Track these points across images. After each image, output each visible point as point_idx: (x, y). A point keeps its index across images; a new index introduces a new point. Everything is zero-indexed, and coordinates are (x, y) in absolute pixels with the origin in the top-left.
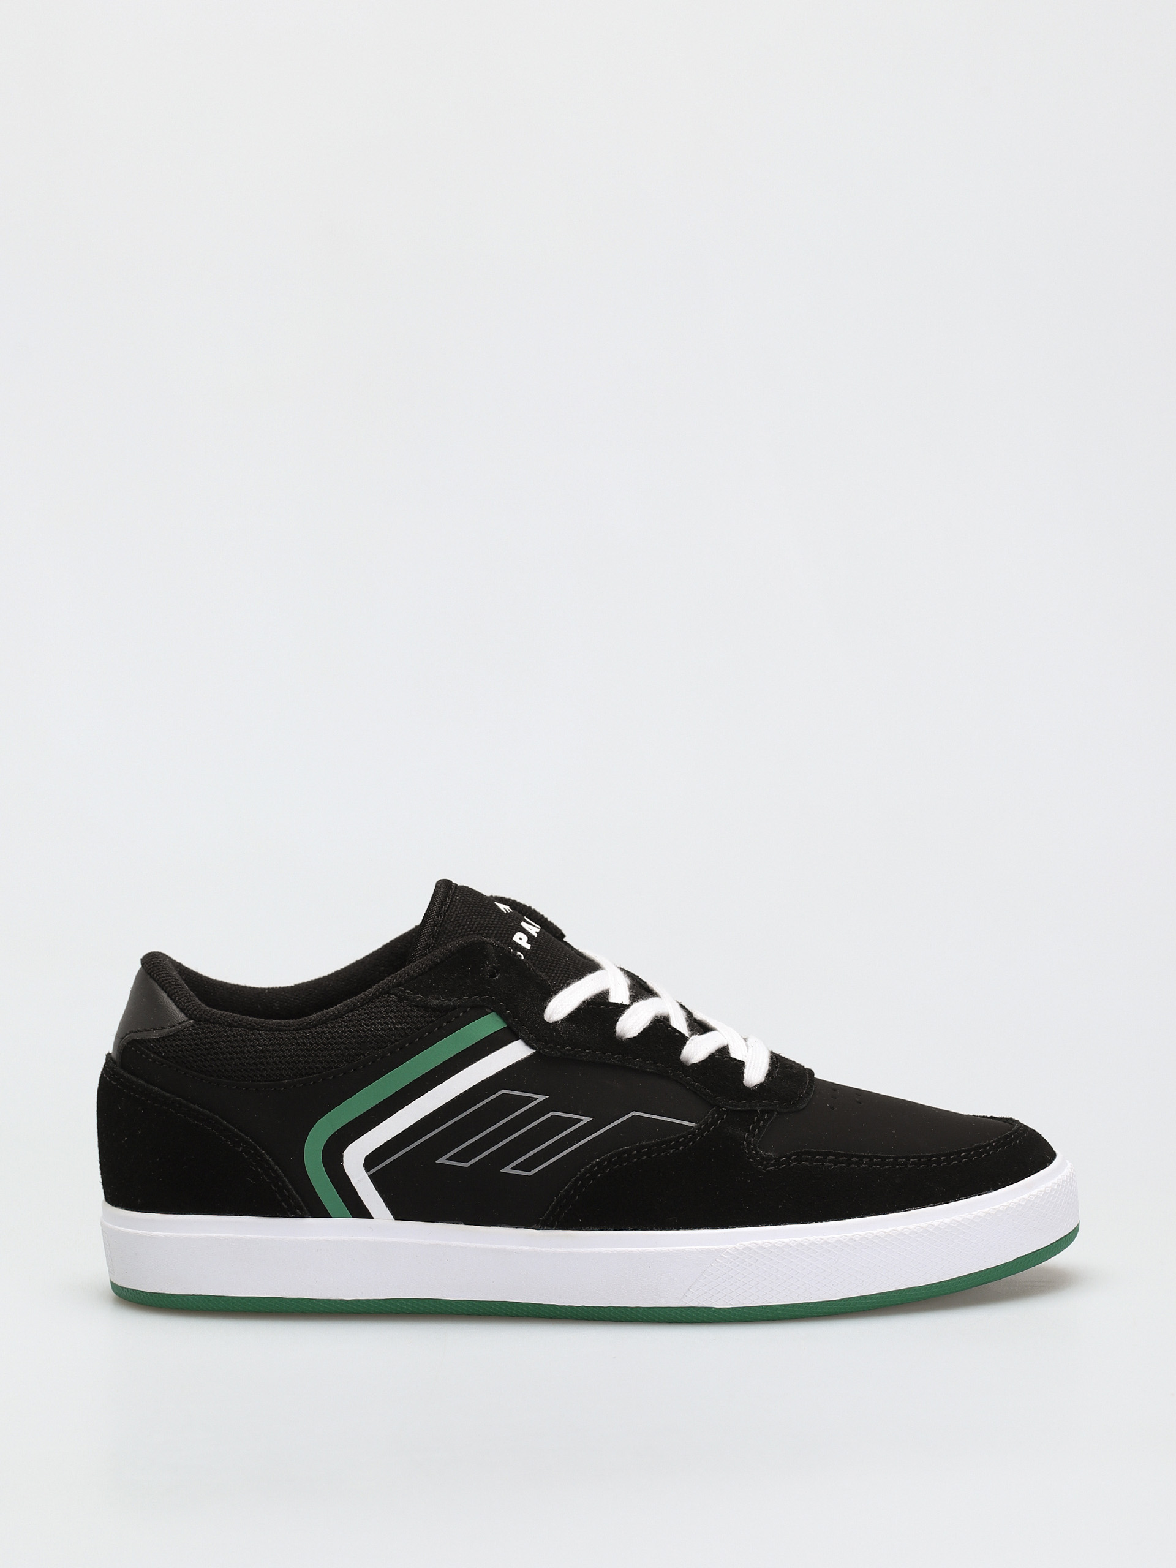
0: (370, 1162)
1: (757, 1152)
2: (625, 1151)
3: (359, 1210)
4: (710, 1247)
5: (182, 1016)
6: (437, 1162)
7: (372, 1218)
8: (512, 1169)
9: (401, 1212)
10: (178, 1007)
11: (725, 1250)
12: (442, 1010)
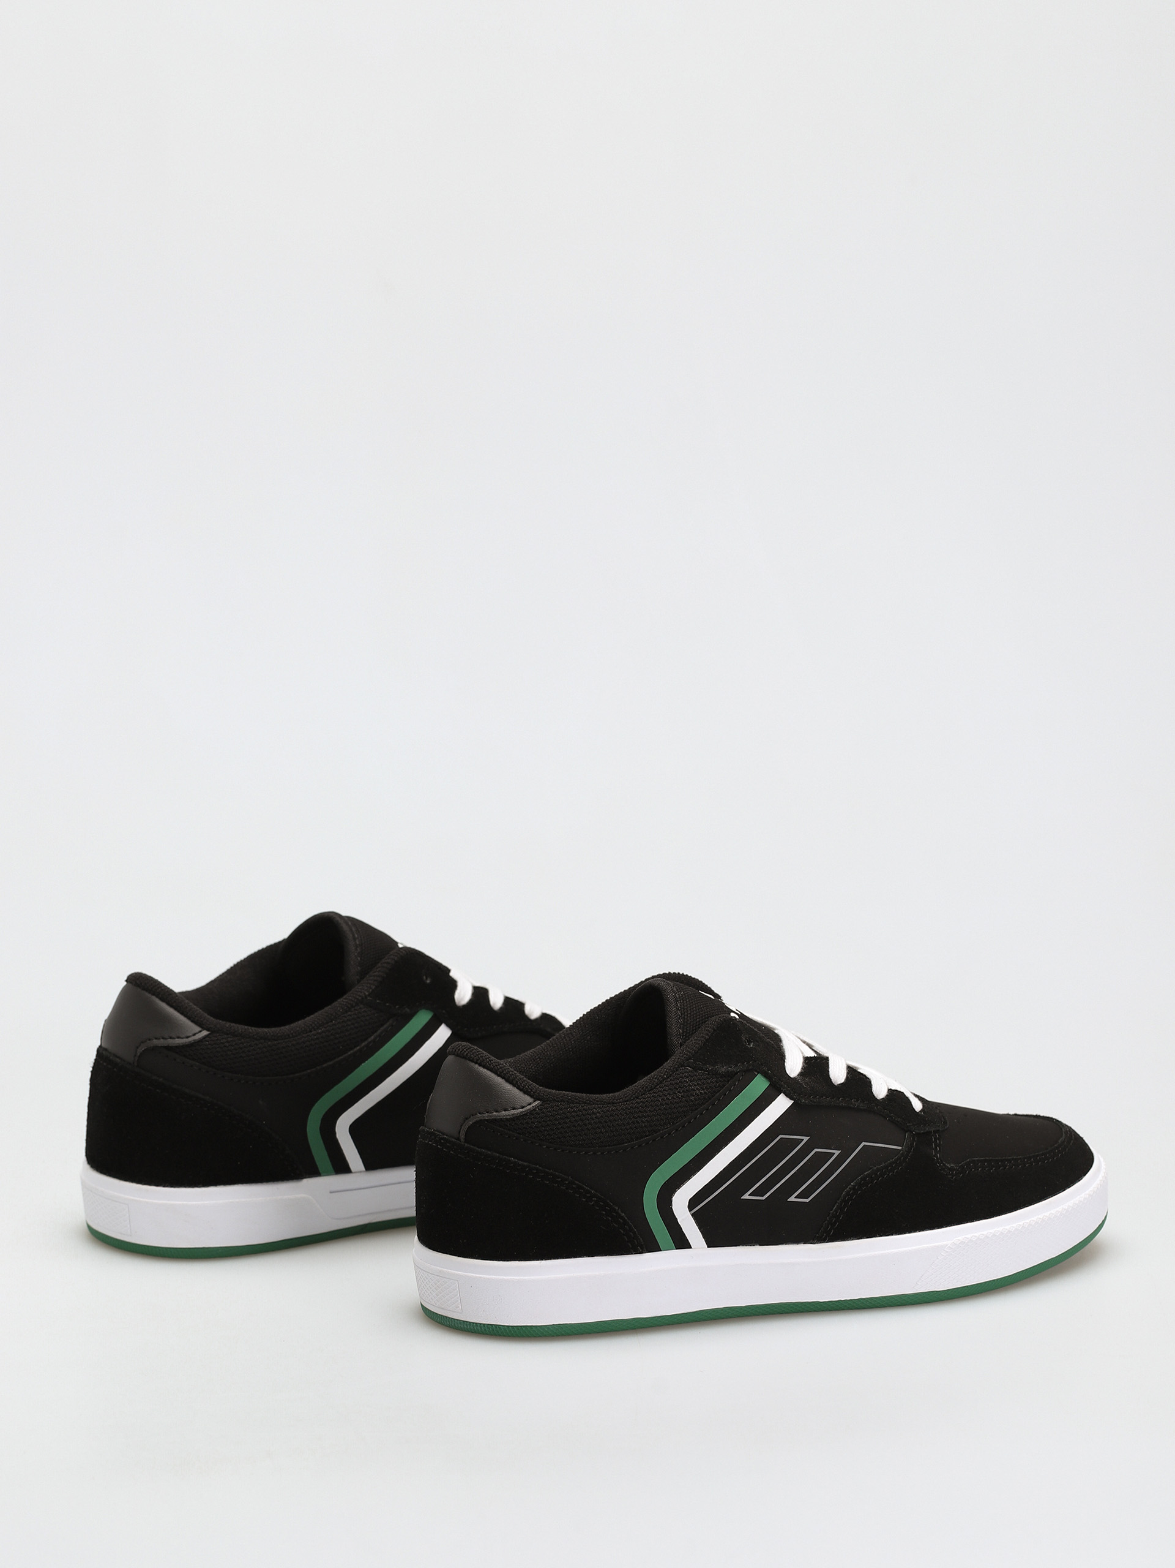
0: (693, 1203)
1: (944, 1165)
2: (867, 1176)
3: (681, 1242)
4: (937, 1244)
5: (528, 1099)
6: (742, 1198)
7: (691, 1248)
8: (795, 1198)
9: (713, 1240)
10: (521, 1090)
11: (947, 1245)
12: (730, 1076)
